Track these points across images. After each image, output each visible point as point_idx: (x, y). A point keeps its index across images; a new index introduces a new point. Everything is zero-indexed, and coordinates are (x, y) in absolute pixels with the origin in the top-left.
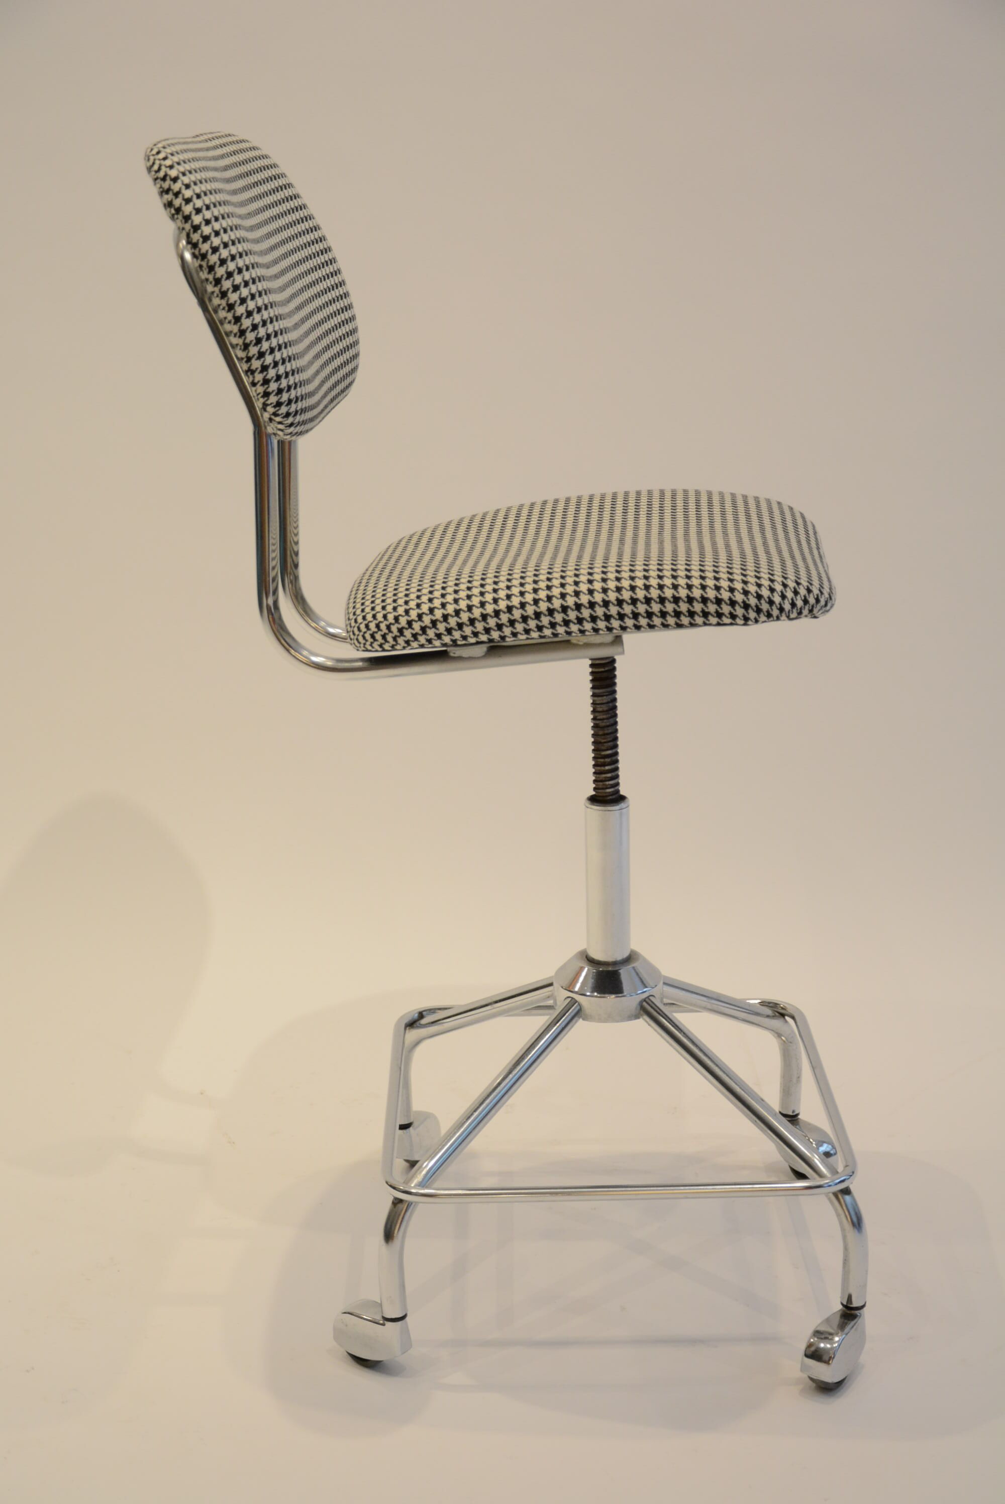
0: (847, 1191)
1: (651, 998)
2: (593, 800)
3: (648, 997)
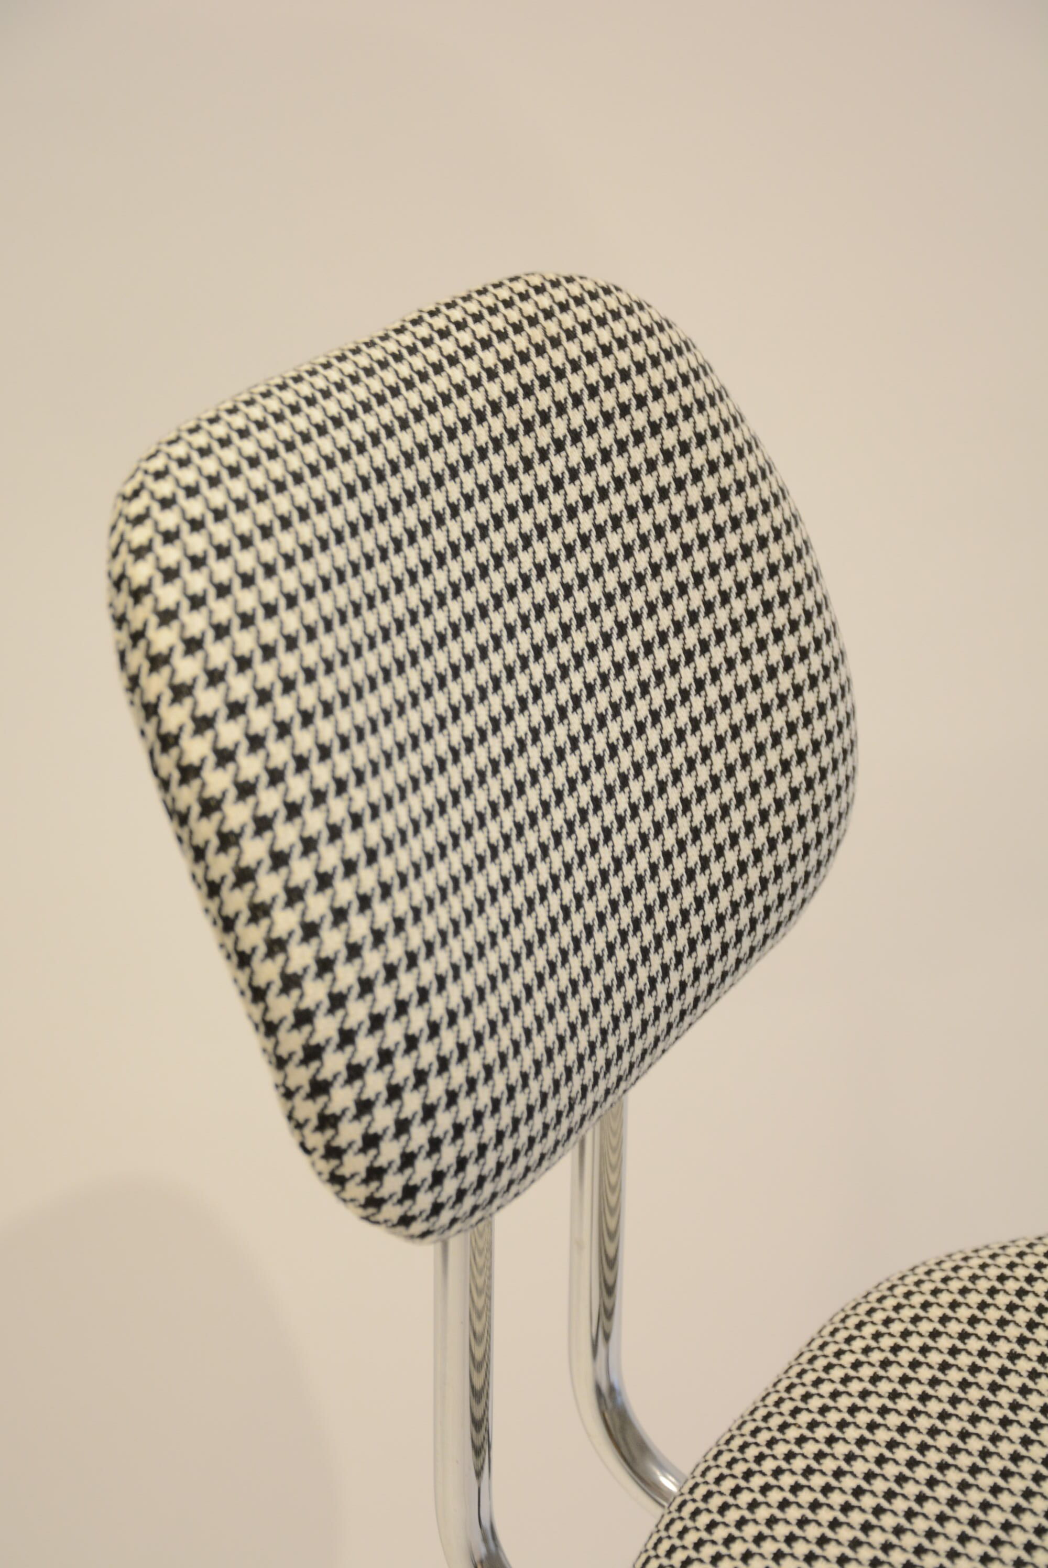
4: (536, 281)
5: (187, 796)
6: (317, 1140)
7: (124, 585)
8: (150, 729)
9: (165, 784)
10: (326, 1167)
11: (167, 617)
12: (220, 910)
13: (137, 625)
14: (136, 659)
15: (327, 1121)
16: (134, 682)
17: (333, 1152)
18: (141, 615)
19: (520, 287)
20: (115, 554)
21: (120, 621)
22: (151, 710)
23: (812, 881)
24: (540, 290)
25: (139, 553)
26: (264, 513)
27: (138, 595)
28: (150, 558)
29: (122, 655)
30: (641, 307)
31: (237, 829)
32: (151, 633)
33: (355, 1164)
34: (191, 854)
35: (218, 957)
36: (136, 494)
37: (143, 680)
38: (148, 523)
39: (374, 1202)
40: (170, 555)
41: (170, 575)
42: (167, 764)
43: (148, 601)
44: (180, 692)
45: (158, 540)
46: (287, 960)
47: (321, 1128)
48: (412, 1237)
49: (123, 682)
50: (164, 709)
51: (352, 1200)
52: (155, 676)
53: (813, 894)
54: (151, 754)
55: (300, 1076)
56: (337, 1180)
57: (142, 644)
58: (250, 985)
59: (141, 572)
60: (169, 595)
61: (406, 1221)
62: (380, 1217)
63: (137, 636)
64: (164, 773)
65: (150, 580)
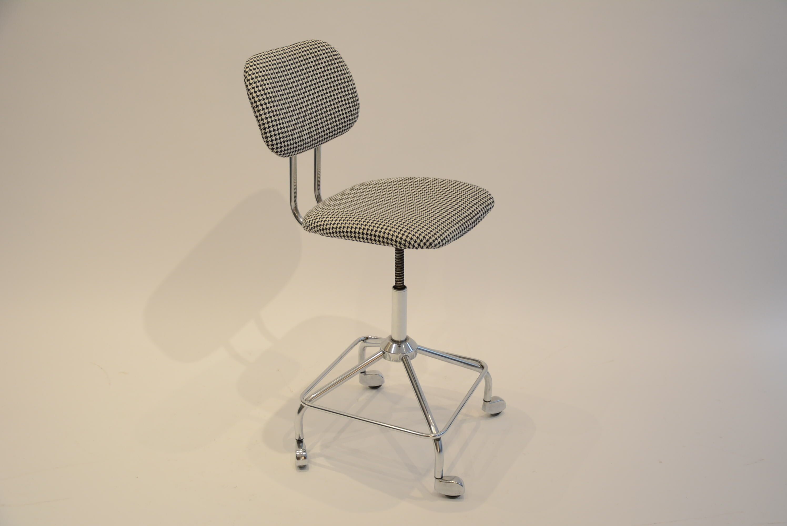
0: (439, 440)
1: (407, 357)
2: (395, 288)
3: (406, 356)
4: (321, 42)
5: (251, 96)
6: (265, 140)
7: (245, 71)
8: (247, 88)
9: (248, 95)
10: (267, 144)
11: (250, 75)
12: (254, 110)
13: (246, 76)
14: (246, 80)
15: (267, 137)
16: (245, 83)
17: (267, 142)
18: (247, 75)
19: (319, 42)
20: (245, 68)
21: (244, 76)
22: (247, 86)
23: (348, 130)
24: (321, 43)
25: (247, 68)
26: (270, 72)
27: (246, 72)
28: (248, 68)
29: (244, 80)
30: (339, 55)
31: (256, 101)
32: (248, 77)
33: (270, 143)
34: (251, 104)
35: (254, 116)
36: (248, 61)
37: (246, 83)
38: (249, 64)
39: (273, 149)
40: (251, 68)
41: (251, 70)
42: (249, 92)
43: (248, 73)
44: (251, 84)
45: (250, 66)
46: (262, 117)
47: (266, 138)
48: (280, 157)
49: (244, 83)
50: (248, 86)
51: (270, 148)
52: (248, 82)
53: (348, 131)
54: (247, 92)
55: (263, 131)
56: (268, 145)
57: (246, 78)
58: (258, 120)
59: (247, 70)
60: (250, 73)
61: (280, 155)
62: (274, 151)
63: (246, 77)
64: (248, 94)
65: (248, 71)
